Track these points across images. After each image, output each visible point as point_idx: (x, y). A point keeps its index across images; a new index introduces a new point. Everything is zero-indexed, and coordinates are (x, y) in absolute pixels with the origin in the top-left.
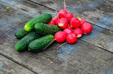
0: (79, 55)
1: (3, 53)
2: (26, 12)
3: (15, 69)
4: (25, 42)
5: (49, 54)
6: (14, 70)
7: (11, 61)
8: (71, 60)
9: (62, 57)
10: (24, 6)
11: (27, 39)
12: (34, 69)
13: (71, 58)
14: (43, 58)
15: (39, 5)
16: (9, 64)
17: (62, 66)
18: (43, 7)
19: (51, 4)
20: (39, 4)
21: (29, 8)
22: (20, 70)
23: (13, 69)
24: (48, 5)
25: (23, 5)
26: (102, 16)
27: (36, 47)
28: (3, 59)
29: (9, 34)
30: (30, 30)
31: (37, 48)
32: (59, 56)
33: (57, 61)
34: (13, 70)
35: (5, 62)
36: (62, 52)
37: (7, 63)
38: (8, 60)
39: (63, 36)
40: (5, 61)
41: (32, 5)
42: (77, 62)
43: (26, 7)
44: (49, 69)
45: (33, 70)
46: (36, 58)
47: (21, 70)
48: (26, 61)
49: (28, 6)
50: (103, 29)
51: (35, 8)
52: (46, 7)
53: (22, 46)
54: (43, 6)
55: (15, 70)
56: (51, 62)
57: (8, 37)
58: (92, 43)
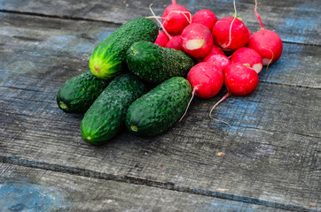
0: (287, 120)
1: (40, 161)
2: (37, 43)
3: (114, 196)
4: (112, 108)
5: (196, 133)
6: (112, 199)
7: (83, 177)
8: (273, 137)
9: (241, 134)
10: (19, 29)
11: (112, 98)
12: (180, 182)
13: (270, 131)
14: (183, 148)
15: (66, 21)
16: (83, 186)
17: (261, 156)
18: (82, 22)
19: (104, 12)
20: (66, 18)
21: (42, 32)
22: (135, 195)
23: (108, 198)
24: (97, 15)
25: (14, 28)
26: (274, 17)
27: (157, 114)
28: (52, 179)
29: (25, 106)
30: (112, 72)
31: (159, 117)
32: (230, 134)
33: (234, 146)
34: (109, 201)
35: (66, 185)
36: (232, 120)
37: (74, 187)
38: (71, 176)
39: (218, 74)
40: (65, 182)
41: (42, 22)
42: (296, 138)
43: (28, 30)
44: (226, 172)
45: (176, 185)
46: (161, 153)
47: (139, 194)
48: (136, 166)
49: (34, 27)
50: (302, 47)
51: (59, 29)
52: (92, 20)
53: (106, 121)
54: (82, 19)
55: (116, 200)
56: (219, 154)
57: (24, 115)
58: (300, 83)
